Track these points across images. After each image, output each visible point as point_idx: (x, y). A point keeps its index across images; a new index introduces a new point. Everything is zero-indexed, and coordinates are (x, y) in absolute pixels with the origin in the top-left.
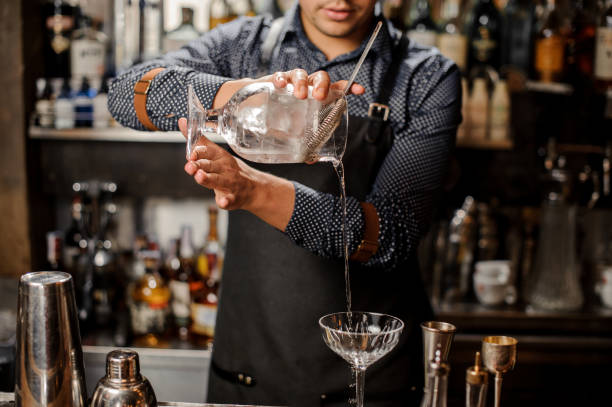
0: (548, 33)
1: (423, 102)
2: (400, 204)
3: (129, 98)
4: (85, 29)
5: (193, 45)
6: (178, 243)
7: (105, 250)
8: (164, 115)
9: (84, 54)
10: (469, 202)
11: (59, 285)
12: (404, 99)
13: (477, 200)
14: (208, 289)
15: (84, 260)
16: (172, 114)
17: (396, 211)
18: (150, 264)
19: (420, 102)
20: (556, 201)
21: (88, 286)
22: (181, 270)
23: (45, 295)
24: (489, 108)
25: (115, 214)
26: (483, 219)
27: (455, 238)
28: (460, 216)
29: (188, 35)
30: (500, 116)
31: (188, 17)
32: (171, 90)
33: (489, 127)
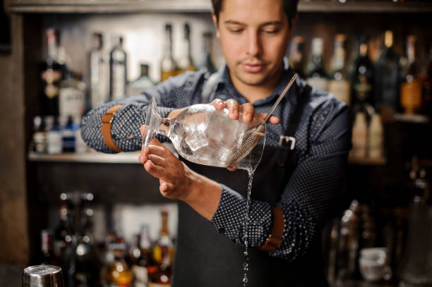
0: (410, 79)
1: (320, 134)
2: (301, 210)
3: (98, 127)
4: (70, 80)
5: (149, 92)
6: (139, 237)
7: (85, 244)
8: (125, 137)
9: (69, 98)
10: (354, 205)
11: (53, 275)
12: (306, 132)
13: (361, 203)
14: (161, 272)
15: (69, 251)
16: (132, 136)
17: (298, 216)
18: (119, 254)
19: (317, 134)
20: (420, 203)
21: (72, 271)
22: (141, 258)
23: (42, 283)
24: (368, 135)
25: (92, 216)
26: (365, 216)
27: (345, 231)
28: (348, 215)
29: (145, 84)
30: (376, 140)
31: (145, 71)
32: (131, 118)
33: (368, 149)
